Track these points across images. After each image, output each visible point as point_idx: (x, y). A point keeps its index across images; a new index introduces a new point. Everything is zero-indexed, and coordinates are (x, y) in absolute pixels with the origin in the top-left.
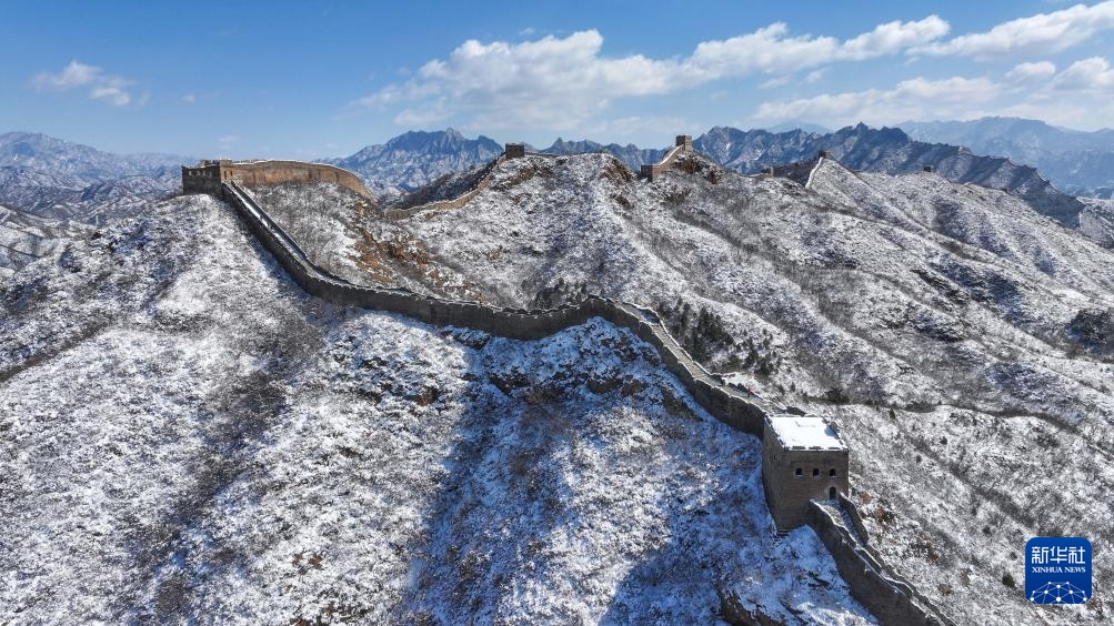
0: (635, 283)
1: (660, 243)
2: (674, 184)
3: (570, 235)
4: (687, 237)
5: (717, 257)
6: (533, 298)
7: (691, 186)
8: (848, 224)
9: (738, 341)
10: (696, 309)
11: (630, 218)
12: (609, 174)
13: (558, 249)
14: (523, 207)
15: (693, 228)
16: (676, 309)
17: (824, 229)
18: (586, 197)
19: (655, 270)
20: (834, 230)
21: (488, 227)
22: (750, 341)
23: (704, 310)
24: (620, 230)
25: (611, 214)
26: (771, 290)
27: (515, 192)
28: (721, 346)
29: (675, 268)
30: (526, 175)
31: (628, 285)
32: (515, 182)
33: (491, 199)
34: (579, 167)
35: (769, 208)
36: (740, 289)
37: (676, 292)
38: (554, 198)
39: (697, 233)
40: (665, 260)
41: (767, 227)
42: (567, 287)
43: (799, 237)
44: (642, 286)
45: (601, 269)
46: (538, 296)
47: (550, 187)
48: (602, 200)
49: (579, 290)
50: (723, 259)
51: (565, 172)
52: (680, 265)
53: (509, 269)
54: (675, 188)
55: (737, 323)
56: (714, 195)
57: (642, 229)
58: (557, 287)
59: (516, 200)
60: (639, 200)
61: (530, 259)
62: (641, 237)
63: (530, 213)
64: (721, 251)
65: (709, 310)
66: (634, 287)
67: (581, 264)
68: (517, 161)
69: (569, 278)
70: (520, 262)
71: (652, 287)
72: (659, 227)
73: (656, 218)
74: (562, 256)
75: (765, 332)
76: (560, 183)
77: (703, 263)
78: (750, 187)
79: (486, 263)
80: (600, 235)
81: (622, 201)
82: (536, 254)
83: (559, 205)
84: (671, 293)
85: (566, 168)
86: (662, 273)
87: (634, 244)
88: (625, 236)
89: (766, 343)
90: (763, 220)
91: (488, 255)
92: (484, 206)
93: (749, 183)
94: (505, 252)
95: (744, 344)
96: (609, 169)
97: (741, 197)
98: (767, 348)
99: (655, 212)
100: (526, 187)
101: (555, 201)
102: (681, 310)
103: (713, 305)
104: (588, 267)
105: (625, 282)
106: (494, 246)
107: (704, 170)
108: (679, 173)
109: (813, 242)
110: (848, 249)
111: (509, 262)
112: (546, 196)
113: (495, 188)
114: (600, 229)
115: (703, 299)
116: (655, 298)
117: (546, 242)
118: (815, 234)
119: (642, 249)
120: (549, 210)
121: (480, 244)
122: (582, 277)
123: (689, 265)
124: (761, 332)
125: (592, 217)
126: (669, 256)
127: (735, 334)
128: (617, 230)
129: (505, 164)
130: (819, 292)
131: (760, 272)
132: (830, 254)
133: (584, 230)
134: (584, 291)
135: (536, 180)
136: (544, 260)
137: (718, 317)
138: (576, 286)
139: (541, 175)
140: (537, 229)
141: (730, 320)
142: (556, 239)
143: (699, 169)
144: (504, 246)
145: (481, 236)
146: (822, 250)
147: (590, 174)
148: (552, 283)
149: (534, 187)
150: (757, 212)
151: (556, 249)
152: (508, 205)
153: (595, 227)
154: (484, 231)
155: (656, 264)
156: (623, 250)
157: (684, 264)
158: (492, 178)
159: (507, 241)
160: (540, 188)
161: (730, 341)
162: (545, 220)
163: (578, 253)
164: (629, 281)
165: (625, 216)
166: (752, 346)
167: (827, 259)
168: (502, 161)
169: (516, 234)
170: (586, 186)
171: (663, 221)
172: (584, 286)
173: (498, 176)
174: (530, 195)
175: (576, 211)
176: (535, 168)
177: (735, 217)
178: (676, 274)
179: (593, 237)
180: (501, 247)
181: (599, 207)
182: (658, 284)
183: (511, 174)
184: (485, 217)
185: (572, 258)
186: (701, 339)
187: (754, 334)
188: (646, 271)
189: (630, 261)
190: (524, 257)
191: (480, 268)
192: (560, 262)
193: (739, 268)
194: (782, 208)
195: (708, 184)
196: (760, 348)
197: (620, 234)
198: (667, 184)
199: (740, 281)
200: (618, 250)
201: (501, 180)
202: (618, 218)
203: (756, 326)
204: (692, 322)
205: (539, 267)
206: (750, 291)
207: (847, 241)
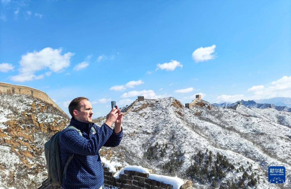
0: (187, 143)
1: (195, 127)
2: (196, 109)
3: (160, 126)
4: (205, 126)
5: (217, 132)
6: (146, 151)
7: (202, 110)
8: (258, 121)
9: (237, 167)
10: (214, 153)
11: (183, 119)
12: (174, 105)
13: (156, 131)
14: (144, 117)
15: (206, 122)
16: (206, 153)
17: (250, 122)
18: (166, 112)
19: (195, 138)
20: (254, 123)
21: (130, 125)
22: (242, 167)
23: (218, 154)
24: (179, 123)
25: (175, 117)
26: (241, 144)
27: (140, 112)
28: (229, 170)
29: (202, 137)
30: (144, 106)
31: (184, 144)
32: (141, 109)
33: (132, 115)
34: (163, 103)
35: (230, 117)
36: (228, 144)
37: (205, 146)
38: (155, 113)
39: (208, 124)
40: (198, 133)
41: (230, 123)
42: (160, 146)
43: (242, 126)
44: (190, 144)
45: (173, 138)
46: (148, 150)
47: (153, 110)
48: (172, 113)
49: (165, 147)
50: (220, 133)
51: (158, 105)
52: (204, 136)
53: (138, 140)
54: (197, 111)
55: (234, 159)
56: (211, 113)
57: (188, 123)
58: (156, 146)
59: (141, 115)
60: (186, 113)
61: (146, 136)
62: (187, 125)
63: (146, 119)
64: (218, 130)
65: (220, 154)
66: (187, 145)
67: (165, 137)
68: (142, 102)
69: (160, 142)
70: (142, 137)
71: (194, 144)
72: (194, 122)
73: (192, 119)
74: (158, 134)
75: (248, 163)
76: (157, 108)
77: (212, 135)
78: (222, 110)
79: (128, 138)
80: (172, 125)
81: (180, 114)
82: (148, 133)
83: (157, 116)
84: (203, 147)
85: (159, 103)
86: (198, 138)
87: (185, 128)
88: (181, 125)
89: (250, 168)
90: (228, 120)
91: (129, 135)
92: (129, 117)
93: (221, 109)
94: (136, 133)
95: (240, 169)
96: (174, 103)
97: (219, 113)
98: (251, 171)
99: (192, 117)
100: (145, 110)
101: (155, 114)
102: (208, 154)
103: (222, 152)
104: (168, 137)
105: (183, 143)
106: (132, 131)
107: (206, 105)
108: (198, 106)
109: (247, 127)
110: (261, 129)
111: (138, 137)
112: (152, 113)
113: (134, 111)
114: (172, 123)
115: (216, 149)
116: (196, 149)
117: (152, 129)
118: (247, 124)
119: (189, 129)
120: (153, 117)
121: (126, 131)
122: (166, 141)
123: (207, 136)
124: (246, 163)
125: (169, 119)
126: (199, 132)
127: (234, 164)
128: (178, 123)
129: (138, 103)
130: (259, 144)
131: (235, 137)
132: (254, 131)
133: (165, 124)
134: (166, 147)
135: (148, 108)
136: (151, 136)
137: (225, 156)
138: (163, 145)
139: (150, 106)
140: (148, 124)
141: (230, 158)
142: (156, 128)
143: (204, 105)
144: (136, 131)
145: (127, 127)
146: (251, 130)
147: (167, 105)
148: (154, 145)
149: (148, 110)
150: (226, 118)
151: (155, 131)
152: (138, 116)
153: (170, 122)
154: (129, 126)
155: (195, 135)
156: (181, 130)
157: (205, 135)
158: (133, 108)
159: (137, 129)
160: (150, 110)
161: (233, 168)
162: (152, 121)
163: (164, 132)
164: (184, 142)
165: (181, 118)
166: (243, 170)
167: (254, 133)
168: (137, 102)
169: (141, 127)
170: (166, 108)
171: (195, 120)
172: (166, 145)
173: (135, 107)
174: (146, 113)
175: (163, 117)
176: (148, 104)
177: (219, 120)
178: (203, 139)
179: (169, 126)
180: (135, 132)
181: (171, 115)
182: (197, 143)
183: (139, 106)
184: (129, 121)
185: (162, 134)
186: (219, 167)
187: (243, 164)
188: (191, 138)
189: (184, 134)
190: (144, 135)
191: (126, 140)
192: (157, 136)
193: (226, 136)
194: (234, 116)
195: (208, 110)
196: (247, 170)
197: (179, 124)
198: (195, 109)
199: (228, 141)
200: (179, 130)
201: (136, 108)
202: (178, 119)
203: (243, 160)
204: (214, 159)
205: (149, 139)
206: (232, 145)
207: (260, 126)
